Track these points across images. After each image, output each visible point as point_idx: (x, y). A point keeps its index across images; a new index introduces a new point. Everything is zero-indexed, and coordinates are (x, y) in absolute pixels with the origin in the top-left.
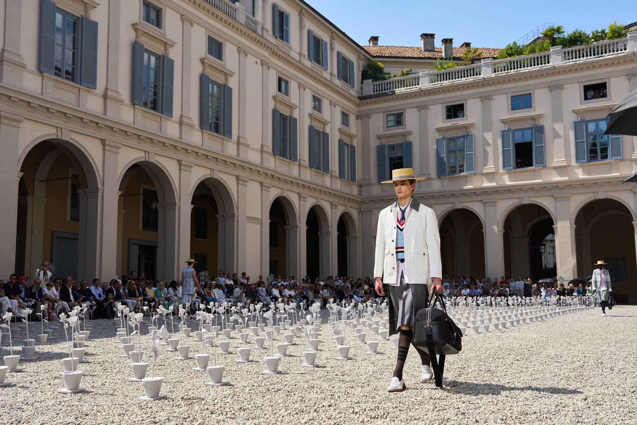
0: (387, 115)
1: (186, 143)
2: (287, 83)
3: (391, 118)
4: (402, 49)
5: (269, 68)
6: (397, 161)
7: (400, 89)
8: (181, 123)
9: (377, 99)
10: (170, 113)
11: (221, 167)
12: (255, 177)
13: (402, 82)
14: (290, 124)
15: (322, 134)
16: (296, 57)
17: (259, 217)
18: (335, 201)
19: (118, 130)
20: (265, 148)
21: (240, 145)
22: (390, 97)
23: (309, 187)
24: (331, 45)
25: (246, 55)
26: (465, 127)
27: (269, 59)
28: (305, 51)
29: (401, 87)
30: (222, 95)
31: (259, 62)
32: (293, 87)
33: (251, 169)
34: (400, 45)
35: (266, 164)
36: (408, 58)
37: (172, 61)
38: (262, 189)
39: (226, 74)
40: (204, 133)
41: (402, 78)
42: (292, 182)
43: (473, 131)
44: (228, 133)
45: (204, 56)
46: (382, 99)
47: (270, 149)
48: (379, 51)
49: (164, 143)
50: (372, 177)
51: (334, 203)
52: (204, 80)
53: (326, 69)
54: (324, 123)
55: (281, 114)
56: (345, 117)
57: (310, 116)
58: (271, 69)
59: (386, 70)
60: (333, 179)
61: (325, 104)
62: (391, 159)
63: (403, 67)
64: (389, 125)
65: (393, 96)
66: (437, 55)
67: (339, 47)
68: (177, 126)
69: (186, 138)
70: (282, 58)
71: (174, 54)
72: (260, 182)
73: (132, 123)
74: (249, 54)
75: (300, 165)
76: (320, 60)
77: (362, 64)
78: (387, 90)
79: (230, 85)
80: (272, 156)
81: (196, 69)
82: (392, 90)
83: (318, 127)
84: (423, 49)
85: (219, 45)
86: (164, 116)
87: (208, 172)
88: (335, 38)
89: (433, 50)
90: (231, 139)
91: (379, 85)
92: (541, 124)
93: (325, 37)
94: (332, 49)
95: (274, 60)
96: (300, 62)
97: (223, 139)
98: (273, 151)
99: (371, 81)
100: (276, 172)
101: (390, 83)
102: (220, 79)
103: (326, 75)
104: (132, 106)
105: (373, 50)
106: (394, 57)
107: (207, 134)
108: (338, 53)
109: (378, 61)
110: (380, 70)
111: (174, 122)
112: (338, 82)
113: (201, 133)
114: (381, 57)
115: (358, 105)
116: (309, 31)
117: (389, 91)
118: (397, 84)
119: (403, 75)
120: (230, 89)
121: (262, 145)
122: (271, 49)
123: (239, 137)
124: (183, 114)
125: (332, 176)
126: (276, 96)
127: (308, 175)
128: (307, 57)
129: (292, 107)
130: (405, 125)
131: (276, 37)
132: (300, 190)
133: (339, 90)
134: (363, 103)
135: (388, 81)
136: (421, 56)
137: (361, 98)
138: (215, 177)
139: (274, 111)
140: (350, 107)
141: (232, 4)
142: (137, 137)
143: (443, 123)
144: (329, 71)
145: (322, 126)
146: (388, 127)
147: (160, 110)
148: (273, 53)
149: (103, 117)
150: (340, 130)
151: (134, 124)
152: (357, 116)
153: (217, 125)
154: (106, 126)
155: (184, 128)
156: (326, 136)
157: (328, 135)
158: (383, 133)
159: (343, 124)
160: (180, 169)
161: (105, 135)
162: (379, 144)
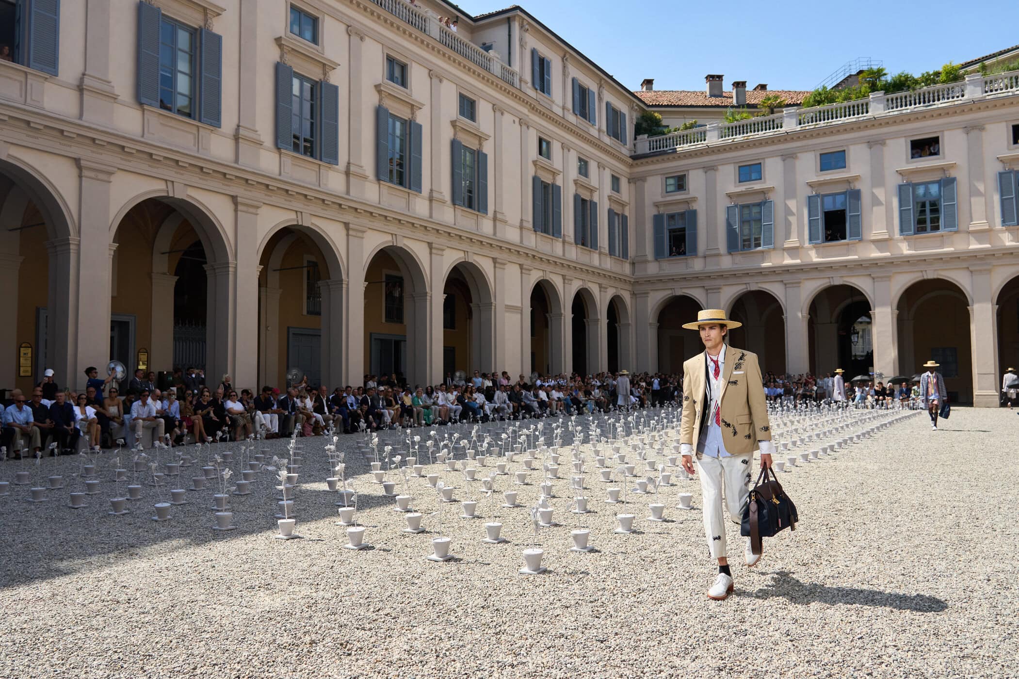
0: (666, 178)
1: (437, 221)
2: (548, 143)
3: (671, 181)
4: (683, 94)
5: (528, 127)
6: (678, 233)
7: (682, 146)
8: (431, 199)
9: (655, 159)
10: (419, 189)
11: (476, 248)
12: (514, 258)
13: (685, 138)
14: (553, 193)
15: (589, 203)
16: (559, 111)
17: (520, 305)
18: (604, 282)
19: (362, 211)
20: (525, 224)
21: (497, 222)
22: (671, 156)
23: (575, 267)
24: (599, 95)
25: (502, 114)
26: (763, 192)
27: (528, 116)
28: (569, 105)
29: (683, 144)
30: (476, 163)
31: (517, 120)
32: (556, 147)
33: (510, 249)
34: (680, 90)
35: (526, 243)
36: (692, 106)
37: (420, 127)
38: (522, 273)
39: (480, 137)
40: (456, 209)
41: (685, 132)
42: (556, 262)
43: (772, 197)
44: (483, 208)
45: (455, 118)
46: (660, 158)
47: (530, 225)
48: (654, 98)
49: (413, 224)
50: (647, 253)
51: (603, 286)
52: (455, 145)
53: (594, 125)
54: (591, 191)
55: (542, 182)
56: (615, 180)
57: (576, 182)
58: (531, 129)
59: (664, 122)
60: (603, 257)
61: (593, 167)
62: (671, 231)
63: (684, 118)
64: (668, 190)
65: (674, 155)
66: (726, 102)
67: (609, 96)
68: (427, 203)
69: (437, 217)
70: (543, 114)
71: (422, 118)
72: (520, 264)
73: (378, 202)
74: (505, 112)
75: (564, 242)
76: (586, 114)
77: (635, 115)
78: (667, 147)
79: (485, 151)
80: (533, 232)
81: (447, 134)
82: (672, 147)
83: (585, 195)
84: (708, 93)
85: (472, 103)
86: (413, 192)
87: (462, 254)
88: (604, 86)
89: (721, 96)
90: (487, 214)
91: (656, 142)
92: (857, 188)
93: (592, 85)
94: (600, 99)
95: (534, 118)
96: (563, 118)
97: (477, 215)
98: (534, 226)
99: (646, 136)
100: (538, 252)
101: (670, 139)
102: (473, 144)
103: (594, 132)
104: (376, 182)
105: (648, 97)
106: (675, 106)
107: (460, 210)
108: (608, 104)
109: (655, 112)
110: (657, 123)
111: (423, 198)
112: (607, 140)
113: (452, 210)
114: (659, 106)
115: (631, 166)
116: (573, 80)
117: (668, 148)
118: (678, 139)
119: (686, 128)
120: (486, 156)
121: (522, 220)
122: (530, 105)
123: (495, 211)
124: (433, 188)
125: (600, 253)
126: (537, 161)
127: (574, 253)
128: (571, 111)
129: (554, 173)
130: (688, 189)
131: (536, 89)
132: (564, 272)
133: (609, 149)
134: (637, 164)
135: (667, 136)
136: (707, 103)
137: (635, 158)
138: (470, 261)
139: (535, 179)
140: (622, 169)
141: (485, 53)
142: (383, 218)
143: (735, 187)
144: (597, 127)
145: (589, 194)
146: (667, 192)
147: (407, 185)
148: (533, 109)
149: (347, 197)
150: (610, 198)
151: (379, 203)
152: (629, 179)
153: (470, 199)
154: (349, 207)
155: (434, 204)
156: (594, 205)
157: (596, 204)
158: (661, 199)
159: (613, 189)
160: (431, 253)
161: (349, 217)
162: (656, 213)
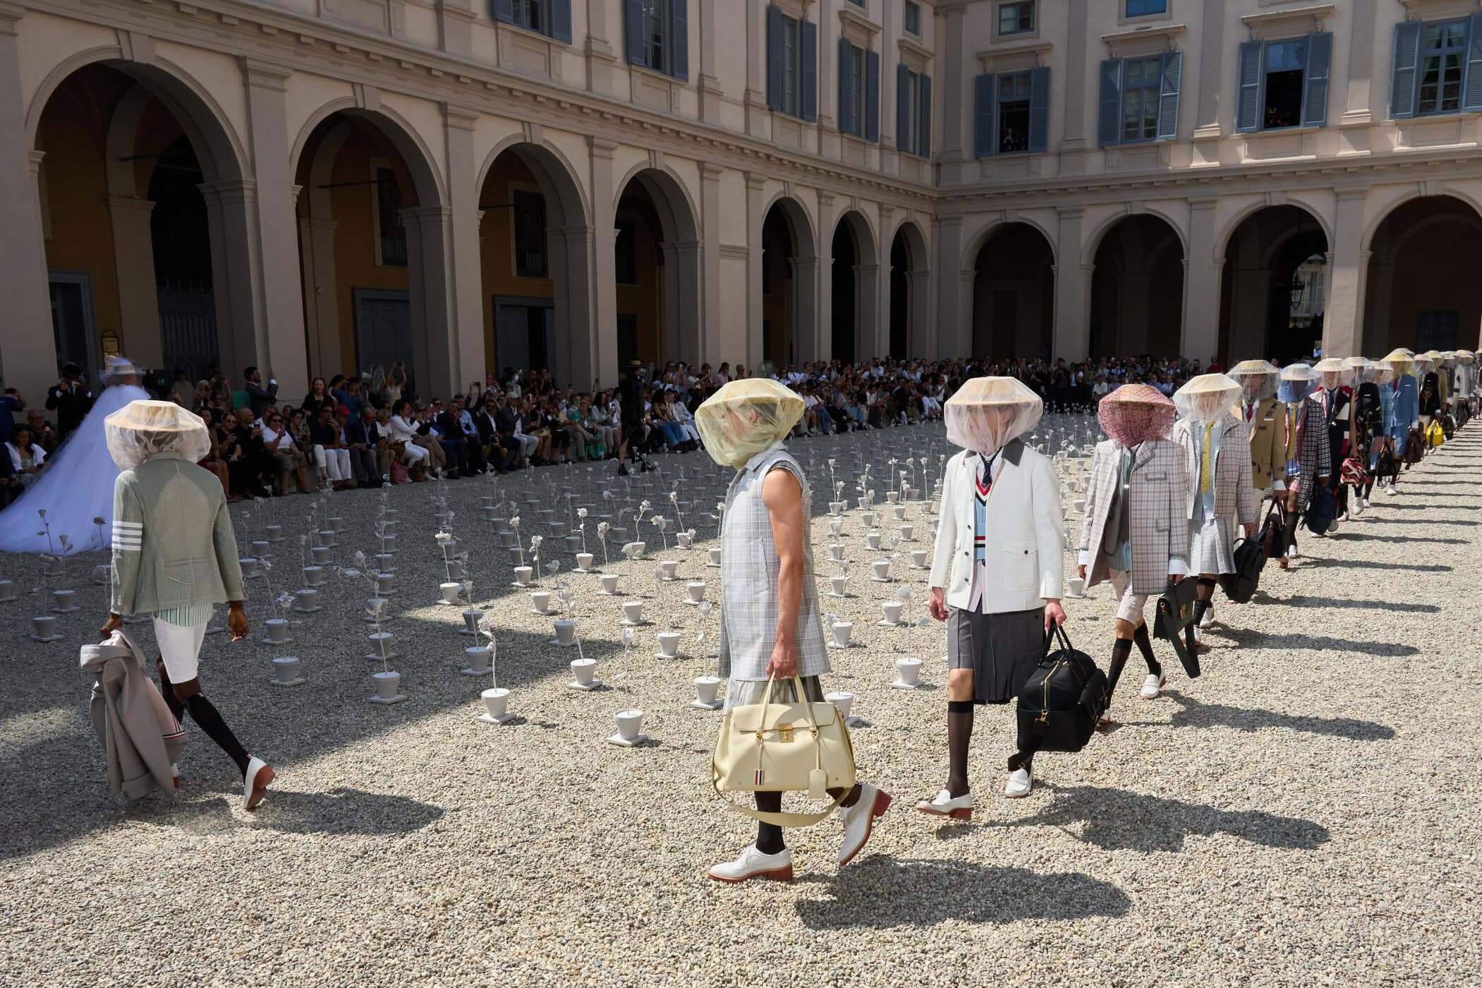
0: (1001, 7)
1: (602, 98)
3: (1009, 13)
6: (1017, 110)
8: (588, 55)
10: (566, 35)
11: (669, 145)
12: (734, 161)
14: (802, 38)
15: (864, 56)
17: (745, 244)
18: (888, 200)
19: (469, 81)
20: (753, 98)
21: (705, 94)
23: (838, 175)
26: (1166, 36)
33: (727, 145)
35: (755, 134)
38: (747, 186)
40: (633, 73)
42: (806, 166)
43: (1180, 44)
44: (680, 70)
47: (762, 100)
49: (558, 102)
50: (962, 147)
51: (885, 206)
54: (870, 31)
55: (784, 16)
56: (912, 11)
57: (843, 16)
60: (887, 154)
62: (1004, 106)
64: (1003, 30)
68: (581, 61)
69: (599, 89)
72: (744, 172)
73: (495, 61)
75: (821, 129)
80: (767, 112)
83: (858, 40)
86: (556, 42)
87: (644, 156)
90: (687, 81)
92: (1328, 29)
97: (670, 83)
98: (769, 102)
100: (775, 148)
104: (491, 25)
107: (640, 75)
111: (574, 53)
113: (627, 74)
121: (747, 90)
123: (701, 76)
124: (592, 34)
125: (883, 148)
127: (837, 149)
129: (805, 1)
130: (1038, 29)
132: (820, 182)
138: (659, 167)
139: (771, 11)
142: (506, 93)
143: (1119, 25)
145: (865, 35)
146: (1001, 34)
147: (546, 30)
149: (439, 54)
150: (901, 44)
151: (498, 65)
152: (935, 9)
153: (657, 51)
154: (446, 73)
155: (595, 64)
156: (872, 58)
157: (877, 56)
158: (990, 47)
159: (907, 28)
160: (591, 155)
161: (444, 93)
162: (980, 72)
